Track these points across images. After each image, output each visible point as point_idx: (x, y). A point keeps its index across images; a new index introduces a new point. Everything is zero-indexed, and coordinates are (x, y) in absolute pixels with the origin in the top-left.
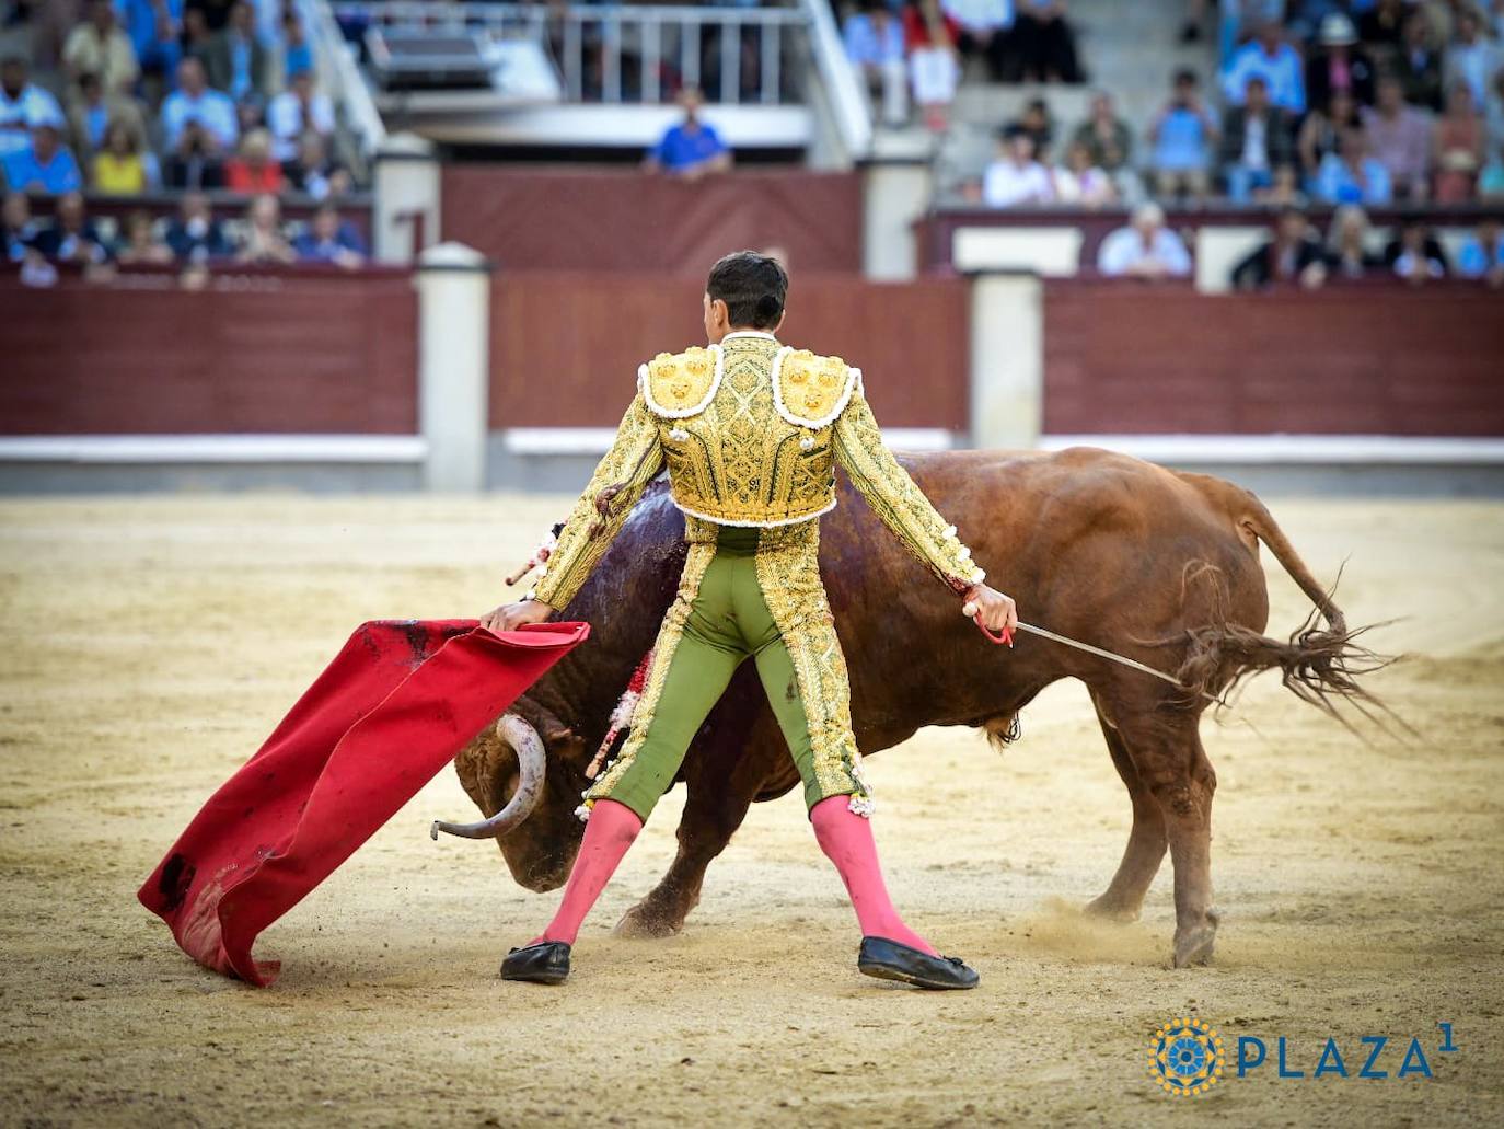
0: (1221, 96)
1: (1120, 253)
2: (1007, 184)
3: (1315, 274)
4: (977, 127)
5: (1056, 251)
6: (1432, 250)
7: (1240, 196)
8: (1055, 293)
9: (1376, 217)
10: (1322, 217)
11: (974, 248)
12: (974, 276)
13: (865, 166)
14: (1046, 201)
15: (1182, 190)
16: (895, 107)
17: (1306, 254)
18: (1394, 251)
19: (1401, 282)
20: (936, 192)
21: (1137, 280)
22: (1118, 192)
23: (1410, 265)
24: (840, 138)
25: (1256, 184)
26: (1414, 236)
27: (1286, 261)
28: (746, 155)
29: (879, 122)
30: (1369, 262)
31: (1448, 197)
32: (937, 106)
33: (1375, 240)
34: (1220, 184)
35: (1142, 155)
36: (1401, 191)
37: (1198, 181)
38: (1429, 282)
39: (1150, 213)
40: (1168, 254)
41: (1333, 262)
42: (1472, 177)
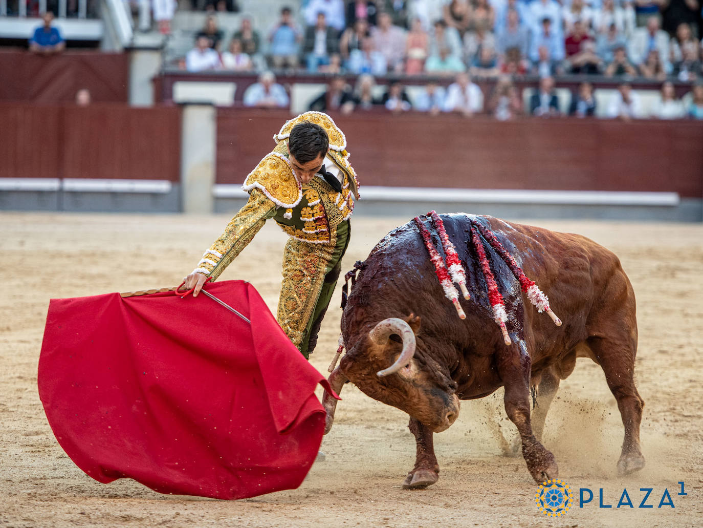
0: (303, 20)
1: (254, 95)
2: (198, 61)
3: (348, 107)
4: (185, 32)
5: (223, 94)
6: (404, 97)
7: (313, 69)
8: (222, 115)
9: (378, 81)
10: (353, 80)
11: (183, 91)
12: (184, 105)
13: (130, 50)
14: (219, 69)
15: (286, 65)
16: (145, 22)
17: (345, 98)
18: (386, 97)
19: (389, 112)
20: (164, 64)
21: (263, 108)
22: (254, 65)
23: (394, 104)
24: (117, 36)
25: (321, 63)
26: (396, 90)
27: (335, 100)
28: (72, 44)
29: (135, 29)
30: (374, 102)
31: (412, 72)
32: (164, 22)
33: (378, 91)
34: (303, 63)
35: (265, 48)
36: (390, 68)
37: (293, 60)
38: (403, 113)
39: (268, 76)
40: (277, 96)
41: (357, 101)
42: (423, 62)
